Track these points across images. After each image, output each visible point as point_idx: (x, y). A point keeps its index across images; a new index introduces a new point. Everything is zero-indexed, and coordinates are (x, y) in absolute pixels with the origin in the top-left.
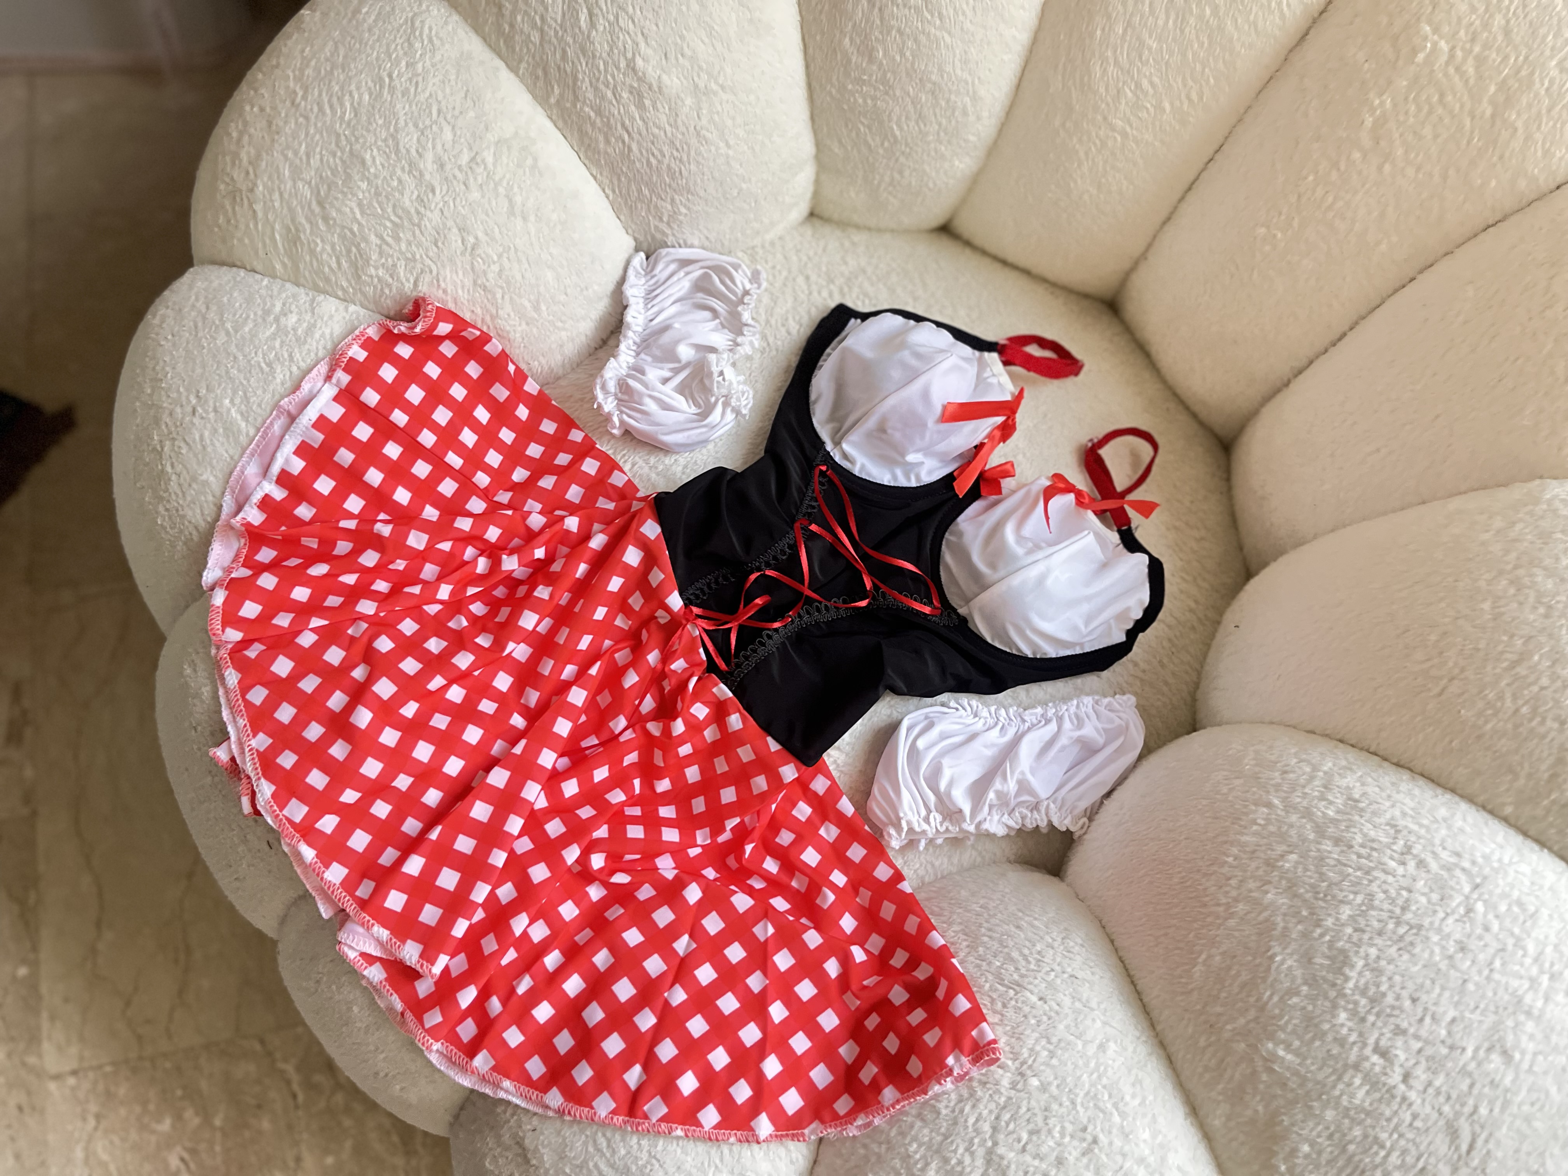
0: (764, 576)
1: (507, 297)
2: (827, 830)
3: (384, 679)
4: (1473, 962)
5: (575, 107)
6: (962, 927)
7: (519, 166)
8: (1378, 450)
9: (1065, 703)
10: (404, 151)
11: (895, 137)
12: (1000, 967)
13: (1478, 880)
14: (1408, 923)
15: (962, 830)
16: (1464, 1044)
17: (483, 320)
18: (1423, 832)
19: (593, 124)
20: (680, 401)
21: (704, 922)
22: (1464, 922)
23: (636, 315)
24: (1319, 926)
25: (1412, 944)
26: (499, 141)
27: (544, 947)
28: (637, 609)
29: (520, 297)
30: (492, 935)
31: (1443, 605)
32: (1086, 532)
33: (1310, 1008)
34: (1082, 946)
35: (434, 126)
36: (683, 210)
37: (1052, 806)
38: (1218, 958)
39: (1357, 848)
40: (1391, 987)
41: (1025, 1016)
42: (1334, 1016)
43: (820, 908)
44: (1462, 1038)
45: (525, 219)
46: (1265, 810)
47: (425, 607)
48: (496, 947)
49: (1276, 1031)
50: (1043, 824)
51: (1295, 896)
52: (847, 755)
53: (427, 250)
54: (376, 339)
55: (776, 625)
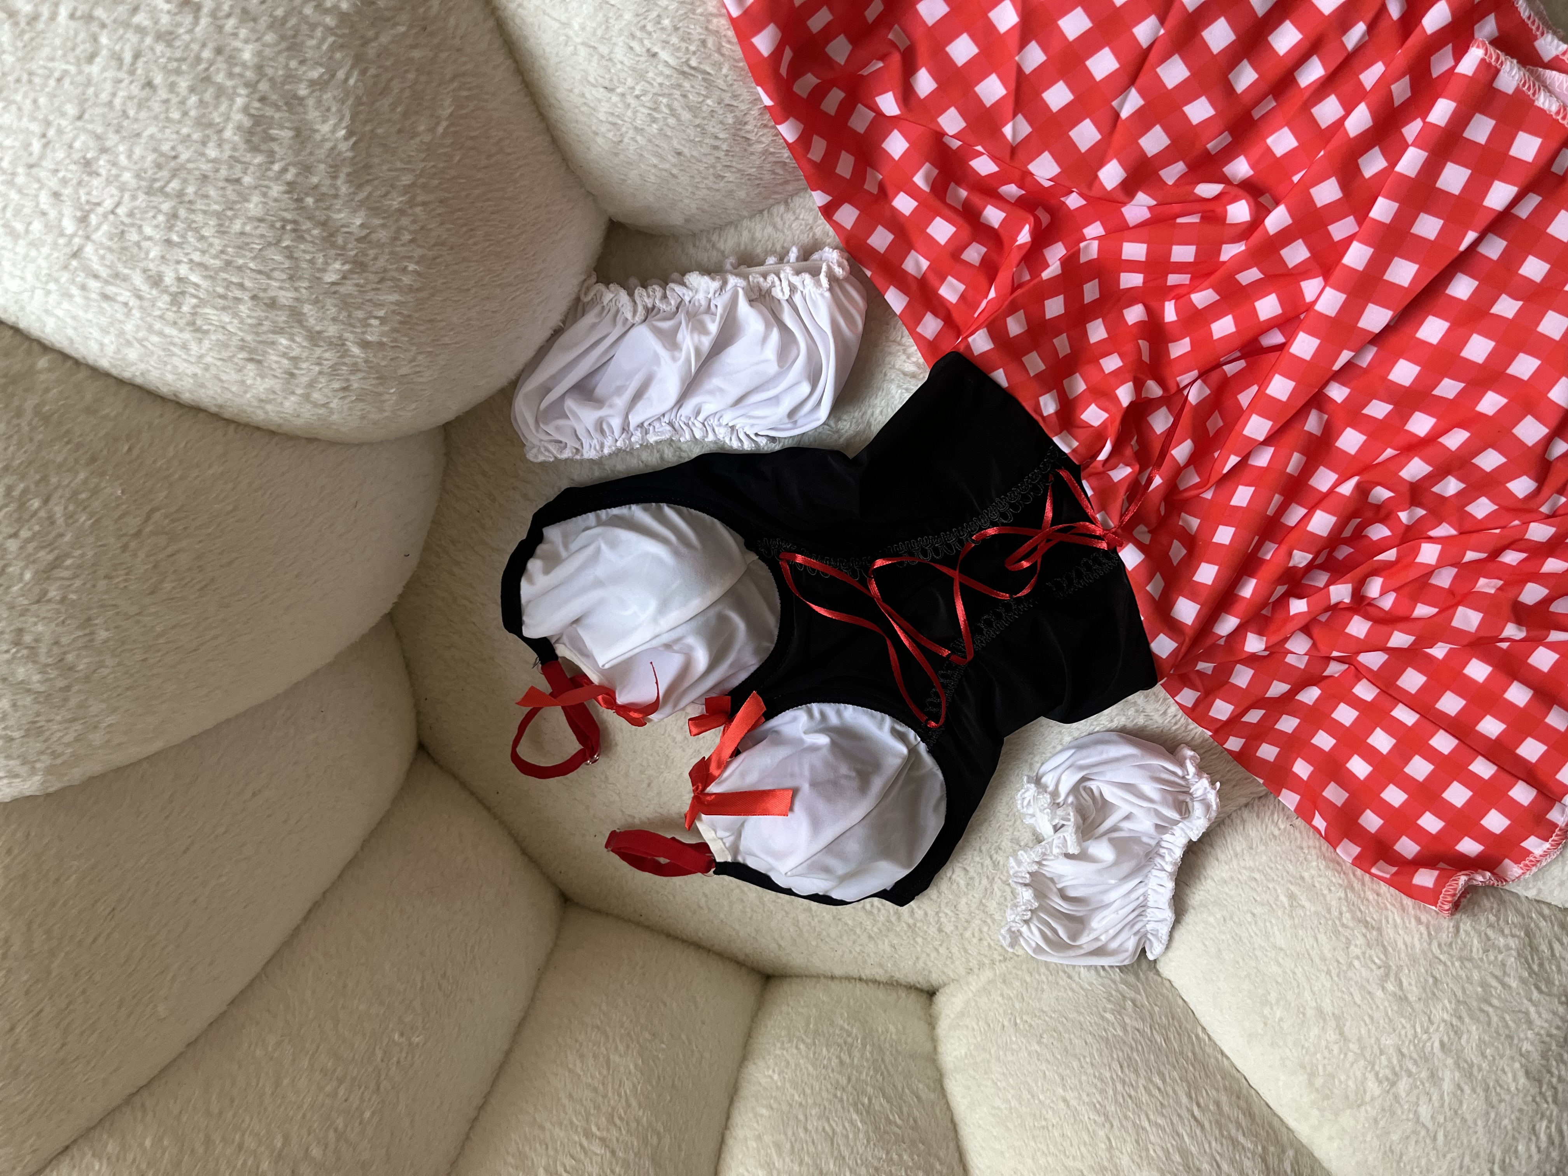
0: (1012, 592)
1: (1335, 913)
2: (918, 265)
3: (1530, 443)
4: (70, 147)
5: (1264, 1148)
6: (751, 149)
7: (1332, 1076)
8: (254, 795)
9: (619, 450)
10: (1479, 1090)
11: (857, 1112)
12: (706, 97)
13: (74, 263)
14: (167, 195)
15: (746, 277)
16: (73, 24)
17: (1363, 884)
18: (158, 326)
19: (1239, 1126)
20: (1111, 794)
21: (1098, 137)
22: (88, 202)
23: (1161, 890)
24: (289, 184)
25: (159, 167)
26: (1359, 1106)
27: (1322, 89)
28: (1175, 541)
29: (1317, 913)
30: (1397, 102)
31: (158, 629)
32: (607, 666)
33: (293, 64)
34: (596, 134)
35: (1442, 1120)
36: (1108, 1016)
37: (629, 316)
38: (422, 128)
39: (246, 296)
40: (183, 102)
41: (676, 29)
42: (259, 53)
43: (933, 164)
44: (76, 34)
45: (1320, 1011)
46: (369, 338)
47: (1453, 532)
48: (1393, 87)
49: (337, 27)
50: (639, 291)
51: (324, 224)
52: (894, 367)
53: (1446, 973)
54: (1507, 861)
55: (992, 531)
